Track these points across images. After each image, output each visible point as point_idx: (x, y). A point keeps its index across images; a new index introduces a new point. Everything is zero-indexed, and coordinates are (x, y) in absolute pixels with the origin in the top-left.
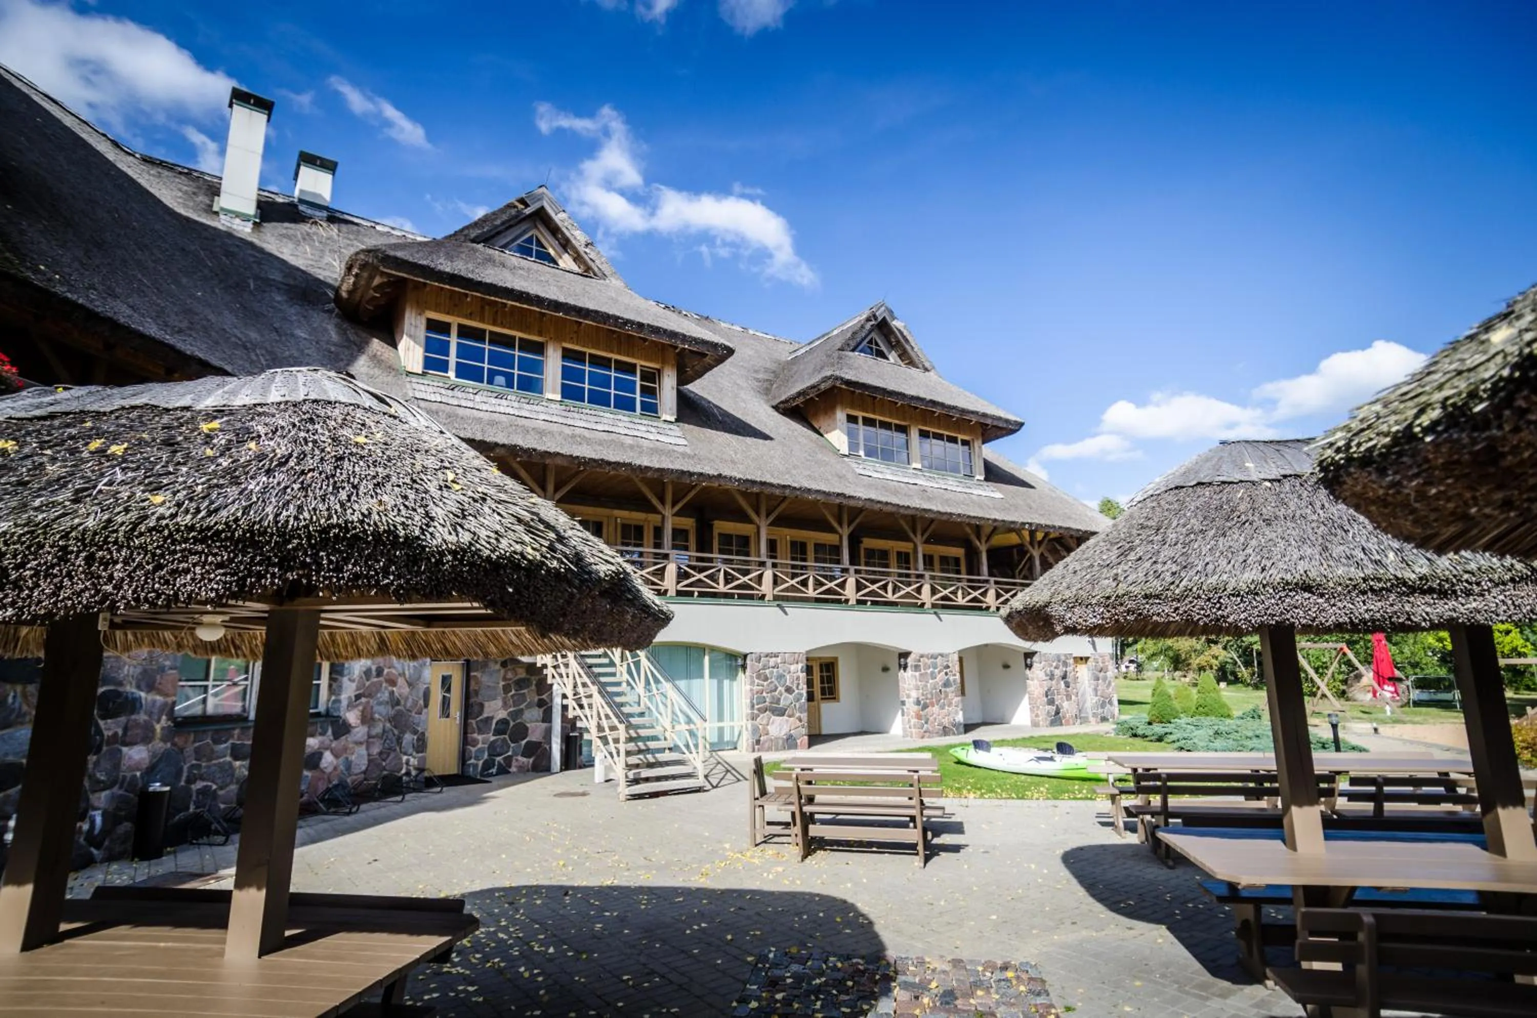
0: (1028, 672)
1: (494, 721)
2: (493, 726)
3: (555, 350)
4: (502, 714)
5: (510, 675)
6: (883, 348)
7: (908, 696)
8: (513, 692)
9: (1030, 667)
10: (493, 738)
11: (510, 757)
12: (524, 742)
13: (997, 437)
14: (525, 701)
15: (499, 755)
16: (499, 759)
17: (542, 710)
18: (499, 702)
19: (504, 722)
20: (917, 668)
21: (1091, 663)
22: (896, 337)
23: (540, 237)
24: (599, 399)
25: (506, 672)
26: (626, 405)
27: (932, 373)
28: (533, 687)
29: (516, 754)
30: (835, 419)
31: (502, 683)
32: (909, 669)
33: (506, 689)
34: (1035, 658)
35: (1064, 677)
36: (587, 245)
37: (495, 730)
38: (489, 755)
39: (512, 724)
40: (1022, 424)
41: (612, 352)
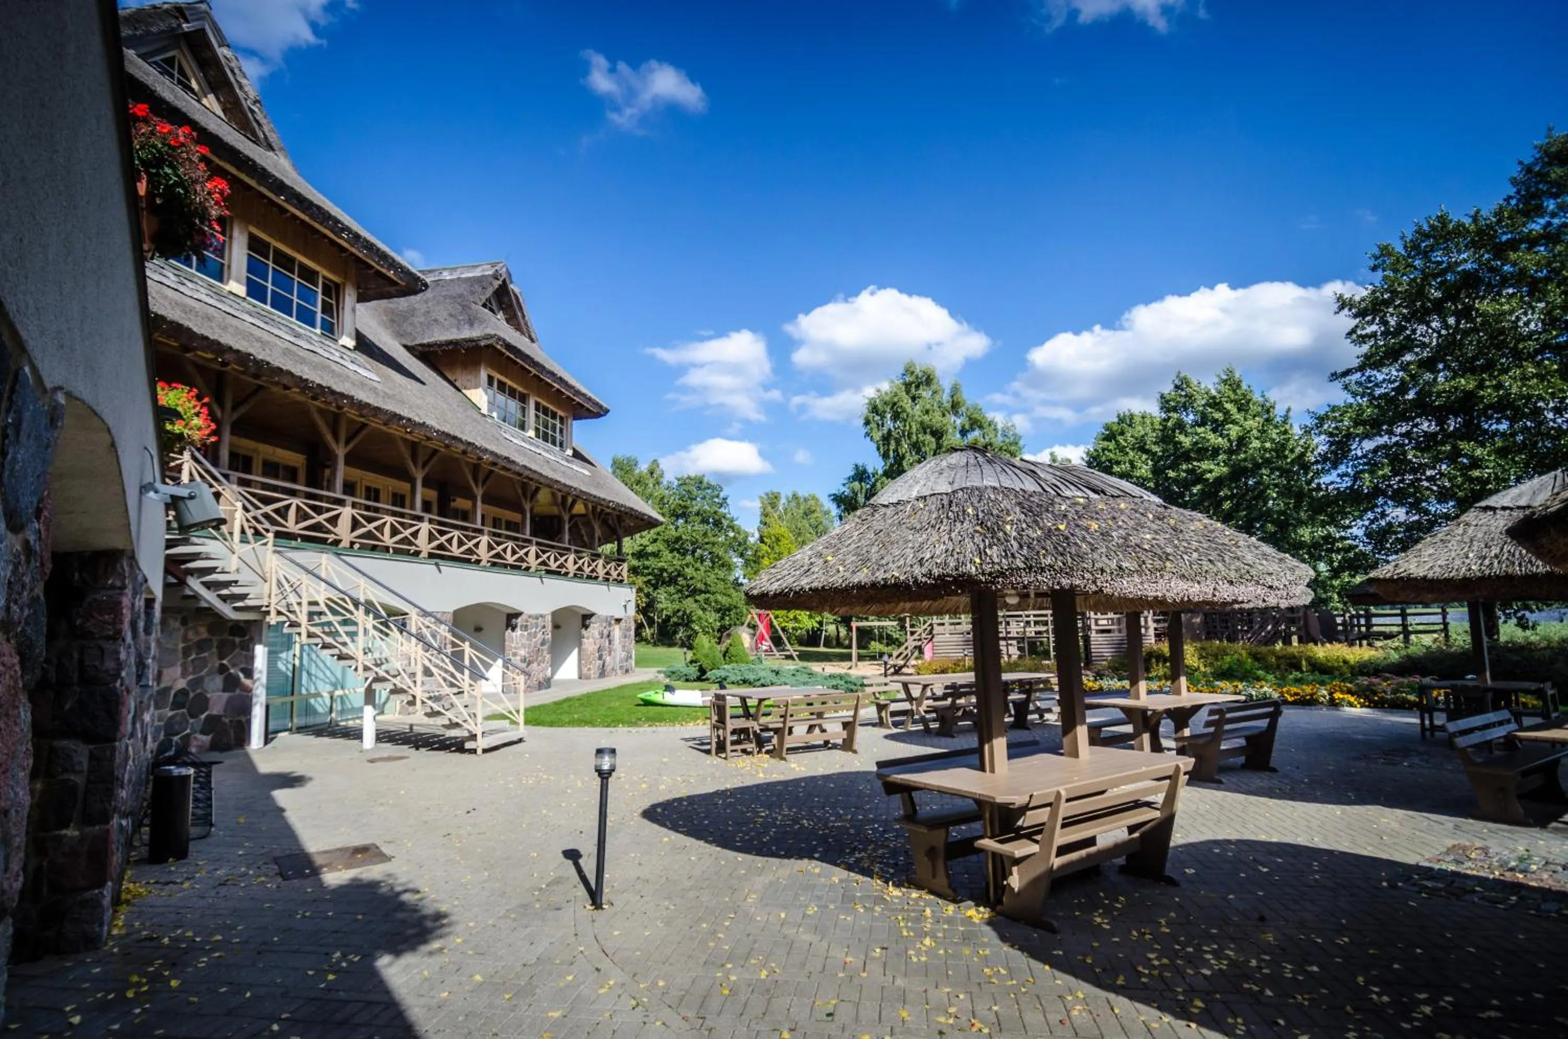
0: (583, 632)
1: (173, 692)
2: (171, 699)
3: (240, 233)
4: (181, 684)
5: (191, 635)
6: (495, 307)
7: (515, 654)
8: (193, 657)
9: (586, 627)
10: (170, 714)
11: (188, 735)
12: (203, 716)
13: (586, 418)
14: (206, 666)
15: (177, 734)
16: (176, 738)
17: (222, 677)
18: (178, 670)
19: (183, 692)
20: (525, 628)
21: (623, 624)
22: (510, 300)
23: (184, 63)
24: (282, 304)
25: (186, 631)
26: (307, 317)
27: (534, 345)
28: (215, 650)
29: (194, 731)
30: (477, 375)
31: (181, 645)
32: (518, 629)
33: (186, 652)
34: (593, 619)
35: (609, 636)
36: (256, 102)
37: (173, 703)
38: (166, 735)
39: (192, 695)
40: (607, 411)
41: (298, 252)
